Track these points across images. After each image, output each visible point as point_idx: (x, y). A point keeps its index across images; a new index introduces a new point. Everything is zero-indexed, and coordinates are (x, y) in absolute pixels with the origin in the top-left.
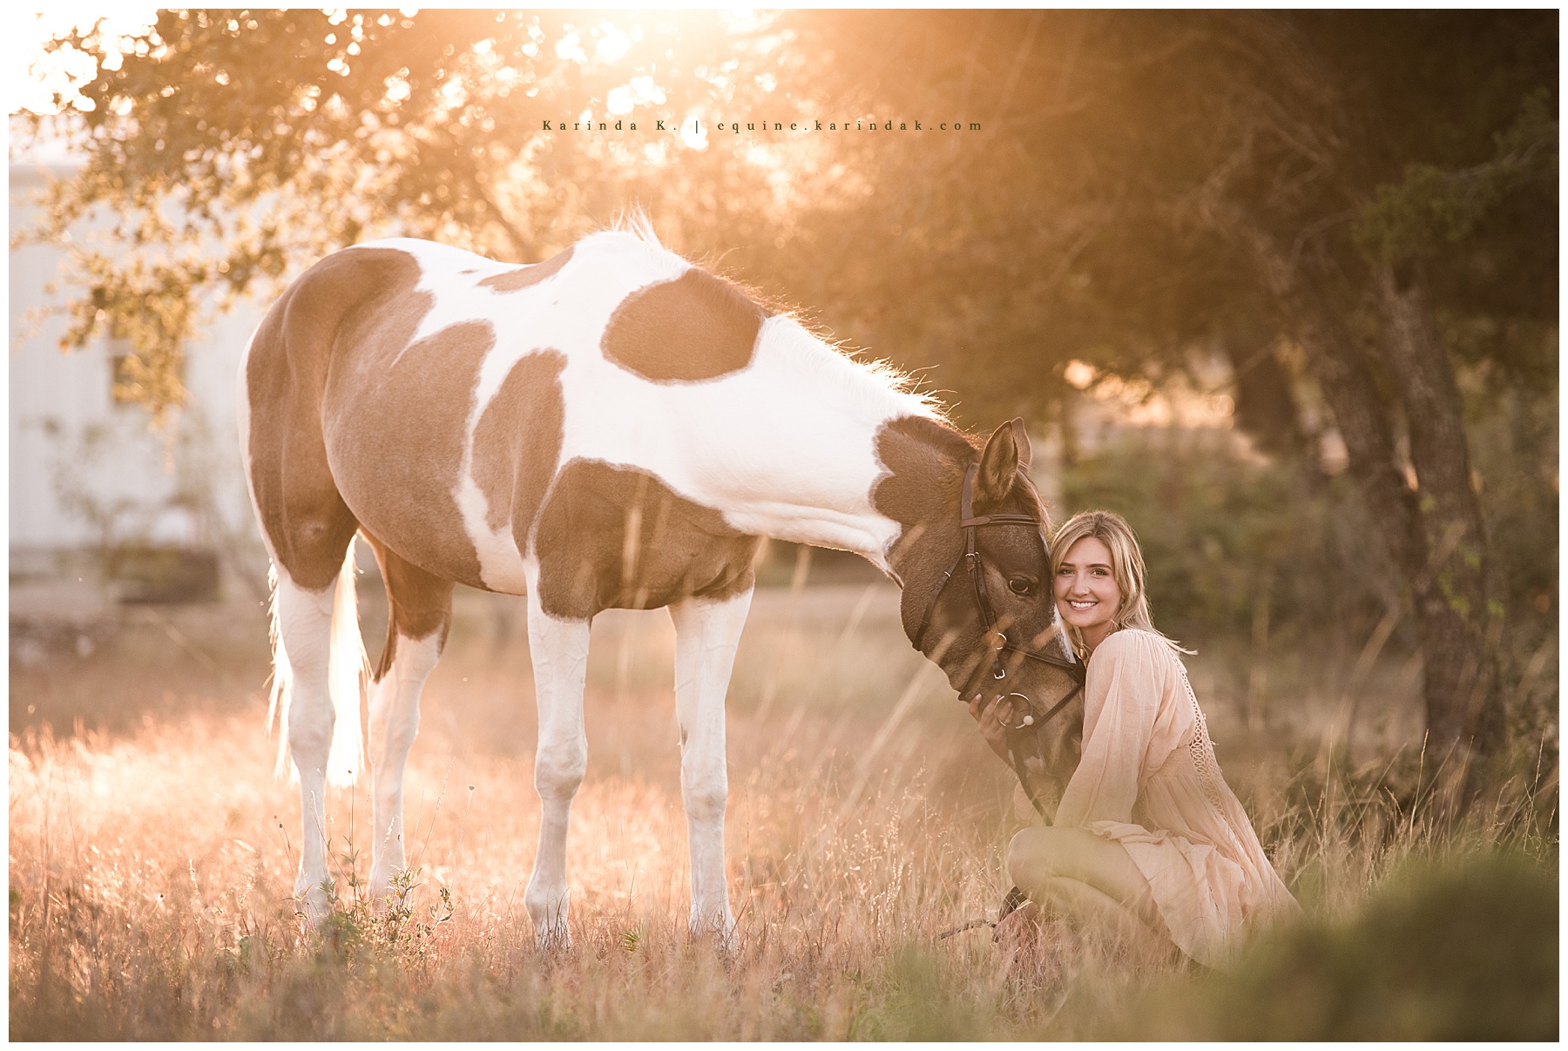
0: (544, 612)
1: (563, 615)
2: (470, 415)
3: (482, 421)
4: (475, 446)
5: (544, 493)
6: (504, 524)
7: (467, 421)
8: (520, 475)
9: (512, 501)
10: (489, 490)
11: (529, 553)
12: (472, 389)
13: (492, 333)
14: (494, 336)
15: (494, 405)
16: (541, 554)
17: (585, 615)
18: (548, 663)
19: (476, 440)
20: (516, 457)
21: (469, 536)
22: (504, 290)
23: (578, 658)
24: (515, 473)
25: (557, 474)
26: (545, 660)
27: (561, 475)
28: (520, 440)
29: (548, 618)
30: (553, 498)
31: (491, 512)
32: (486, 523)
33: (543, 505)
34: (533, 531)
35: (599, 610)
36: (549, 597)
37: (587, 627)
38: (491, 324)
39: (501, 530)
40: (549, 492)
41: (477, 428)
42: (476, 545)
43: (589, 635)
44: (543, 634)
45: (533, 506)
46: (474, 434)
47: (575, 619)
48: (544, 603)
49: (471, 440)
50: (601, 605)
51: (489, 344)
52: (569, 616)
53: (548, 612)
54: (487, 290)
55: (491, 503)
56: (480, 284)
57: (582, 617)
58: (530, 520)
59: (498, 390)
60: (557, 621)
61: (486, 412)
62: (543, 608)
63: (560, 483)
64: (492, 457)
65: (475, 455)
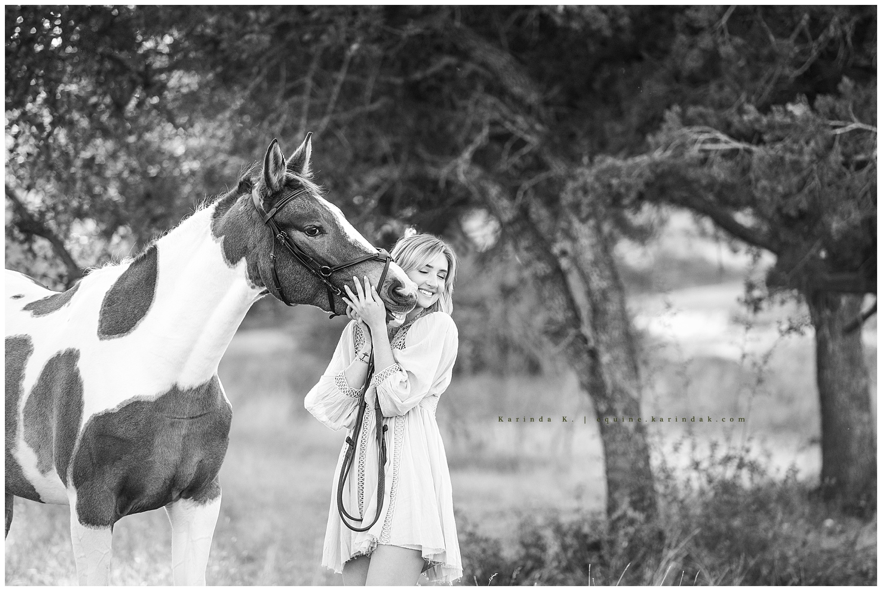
0: (81, 523)
1: (93, 524)
2: (20, 400)
3: (27, 403)
4: (25, 420)
5: (73, 444)
6: (49, 469)
7: (18, 404)
8: (57, 435)
9: (54, 453)
10: (37, 449)
11: (69, 485)
12: (20, 382)
13: (31, 344)
14: (32, 346)
15: (35, 392)
16: (77, 484)
17: (108, 524)
18: (85, 556)
19: (25, 416)
20: (54, 423)
21: (27, 479)
22: (39, 314)
23: (104, 553)
24: (54, 435)
25: (81, 430)
26: (83, 554)
27: (85, 431)
28: (55, 412)
29: (83, 527)
30: (81, 447)
31: (40, 462)
32: (37, 470)
33: (74, 452)
34: (70, 470)
35: (118, 518)
36: (83, 513)
37: (110, 531)
38: (30, 337)
39: (48, 473)
40: (77, 443)
41: (26, 408)
42: (32, 484)
43: (111, 536)
44: (80, 537)
45: (68, 454)
46: (23, 412)
47: (101, 527)
48: (80, 517)
49: (22, 416)
50: (119, 514)
51: (29, 352)
52: (97, 525)
53: (83, 523)
54: (30, 313)
55: (39, 456)
56: (25, 309)
57: (106, 525)
58: (67, 463)
59: (37, 382)
60: (89, 529)
61: (30, 396)
62: (80, 520)
63: (84, 436)
64: (36, 426)
65: (25, 426)
